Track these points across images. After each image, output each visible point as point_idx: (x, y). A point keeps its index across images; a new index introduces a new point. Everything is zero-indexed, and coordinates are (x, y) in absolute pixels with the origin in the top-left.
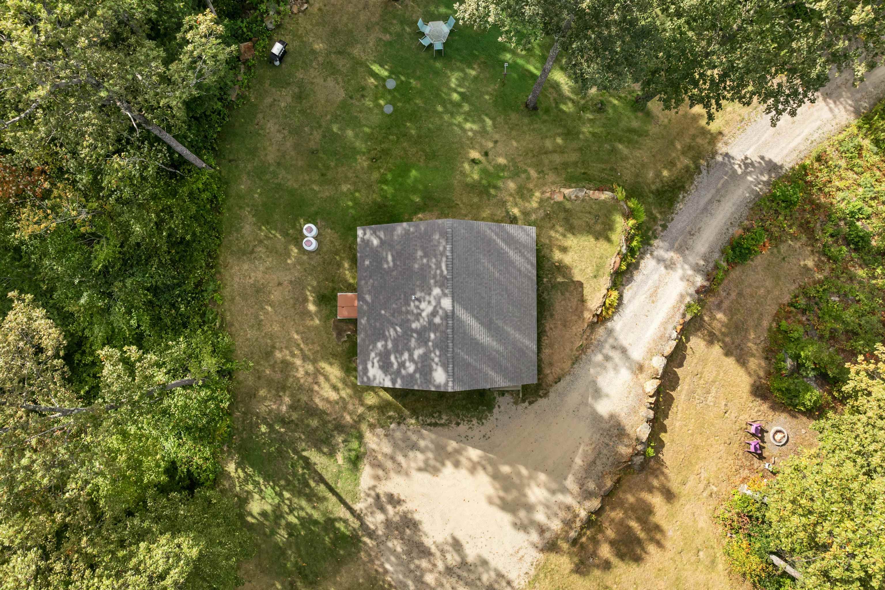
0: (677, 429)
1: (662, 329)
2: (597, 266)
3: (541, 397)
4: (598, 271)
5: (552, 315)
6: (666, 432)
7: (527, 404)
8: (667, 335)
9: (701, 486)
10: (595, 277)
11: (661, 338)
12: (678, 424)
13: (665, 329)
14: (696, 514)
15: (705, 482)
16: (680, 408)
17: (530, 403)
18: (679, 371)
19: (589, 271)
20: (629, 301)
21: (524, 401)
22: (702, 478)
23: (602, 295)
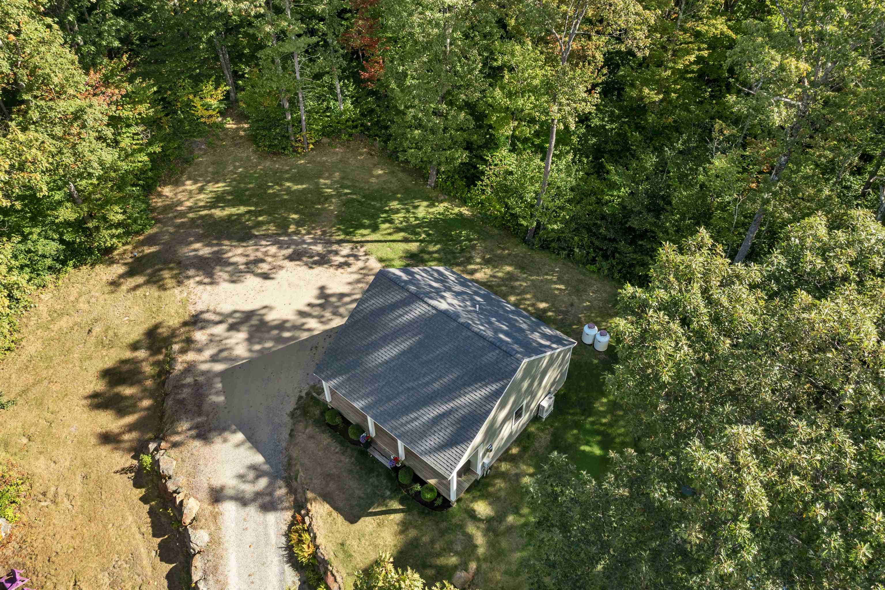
0: (128, 514)
1: (221, 578)
2: (351, 556)
3: (295, 409)
4: (345, 552)
5: (350, 471)
6: (141, 499)
7: (303, 394)
8: (210, 577)
9: (62, 491)
10: (342, 545)
11: (216, 568)
12: (130, 518)
13: (217, 581)
14: (53, 464)
15: (59, 500)
16: (139, 536)
17: (300, 397)
18: (167, 567)
19: (355, 543)
20: (283, 573)
21: (307, 394)
22: (65, 500)
23: (318, 535)
